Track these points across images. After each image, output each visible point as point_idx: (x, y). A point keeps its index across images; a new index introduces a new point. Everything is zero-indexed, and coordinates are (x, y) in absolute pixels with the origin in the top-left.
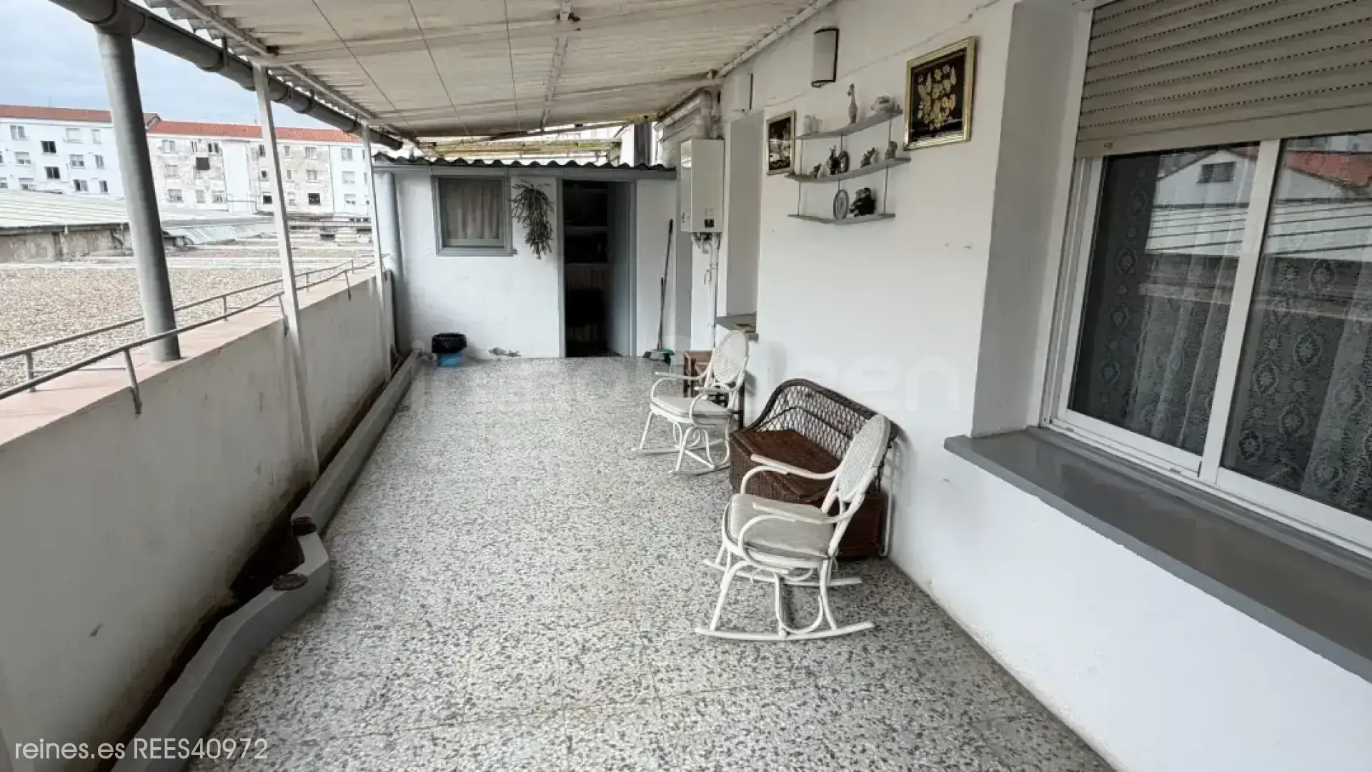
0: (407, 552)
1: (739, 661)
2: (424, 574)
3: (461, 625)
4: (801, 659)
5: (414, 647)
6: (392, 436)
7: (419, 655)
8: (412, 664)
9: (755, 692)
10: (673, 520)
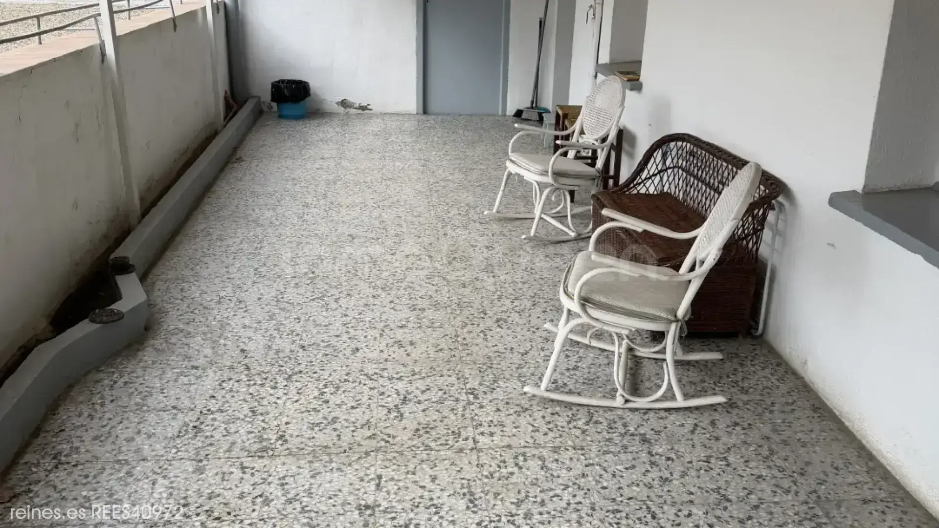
0: (230, 300)
1: (569, 422)
2: (247, 322)
3: (280, 371)
4: (638, 427)
5: (230, 386)
6: (223, 187)
7: (235, 394)
8: (227, 402)
9: (580, 452)
10: (520, 285)
